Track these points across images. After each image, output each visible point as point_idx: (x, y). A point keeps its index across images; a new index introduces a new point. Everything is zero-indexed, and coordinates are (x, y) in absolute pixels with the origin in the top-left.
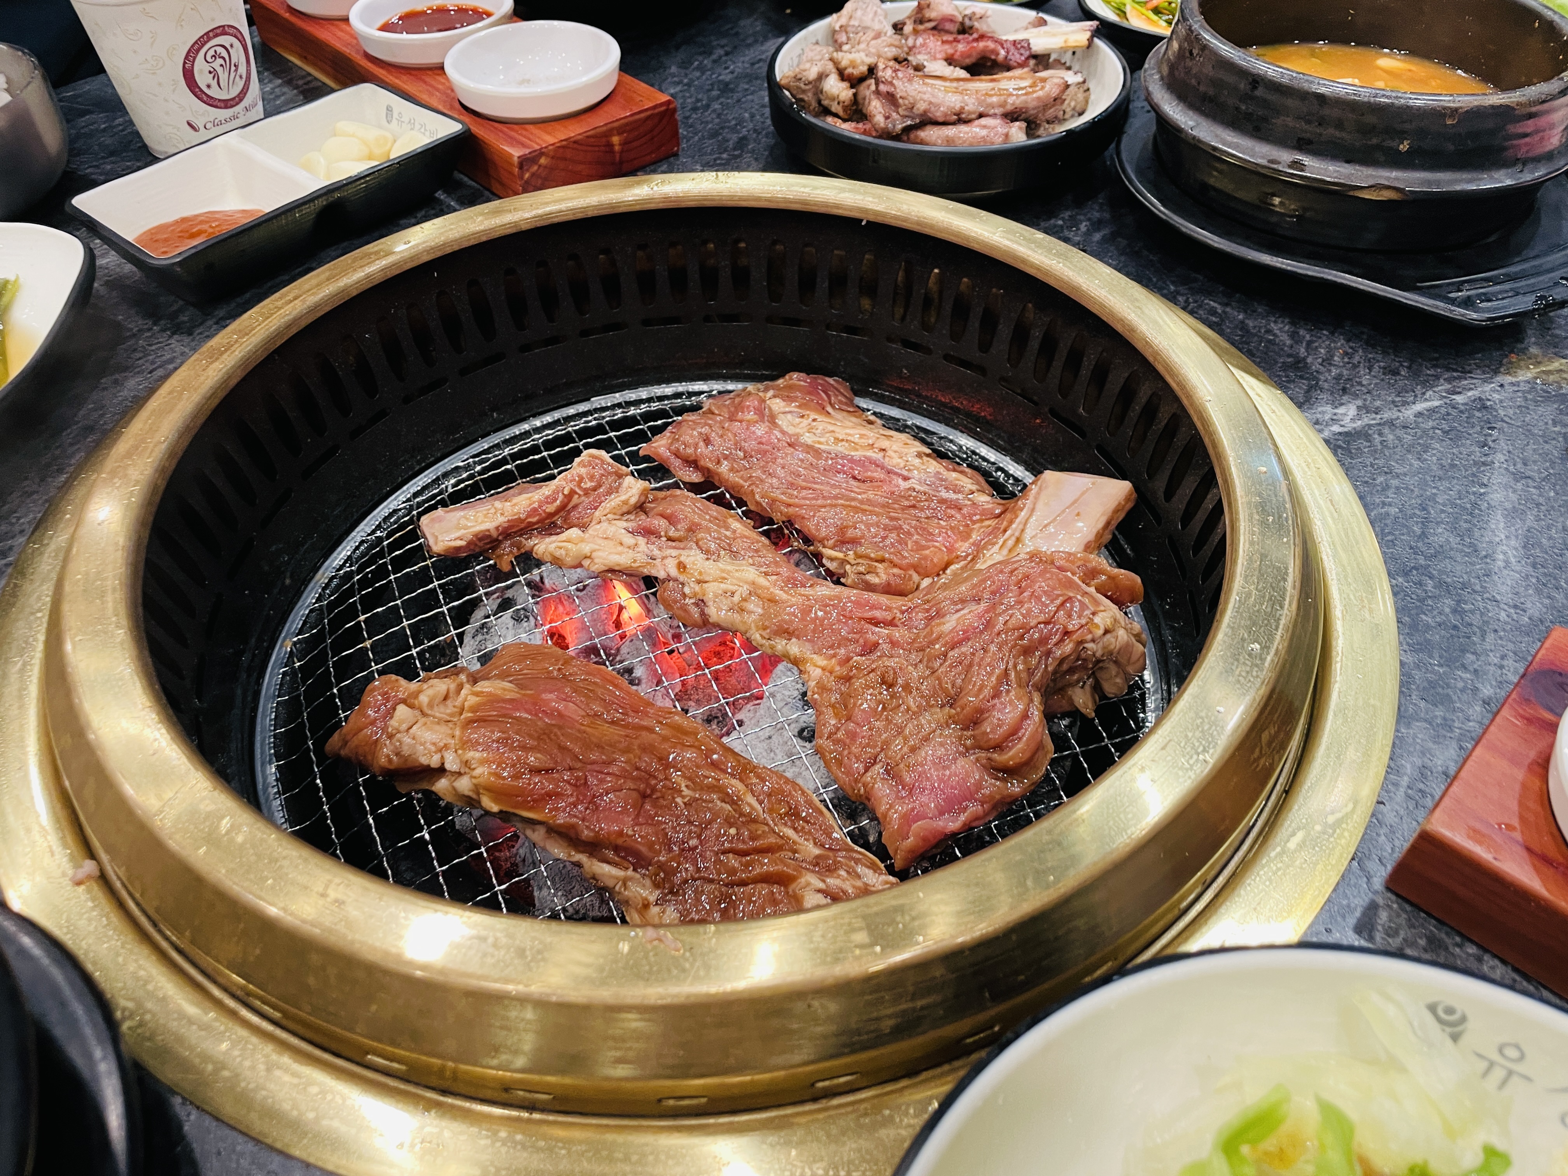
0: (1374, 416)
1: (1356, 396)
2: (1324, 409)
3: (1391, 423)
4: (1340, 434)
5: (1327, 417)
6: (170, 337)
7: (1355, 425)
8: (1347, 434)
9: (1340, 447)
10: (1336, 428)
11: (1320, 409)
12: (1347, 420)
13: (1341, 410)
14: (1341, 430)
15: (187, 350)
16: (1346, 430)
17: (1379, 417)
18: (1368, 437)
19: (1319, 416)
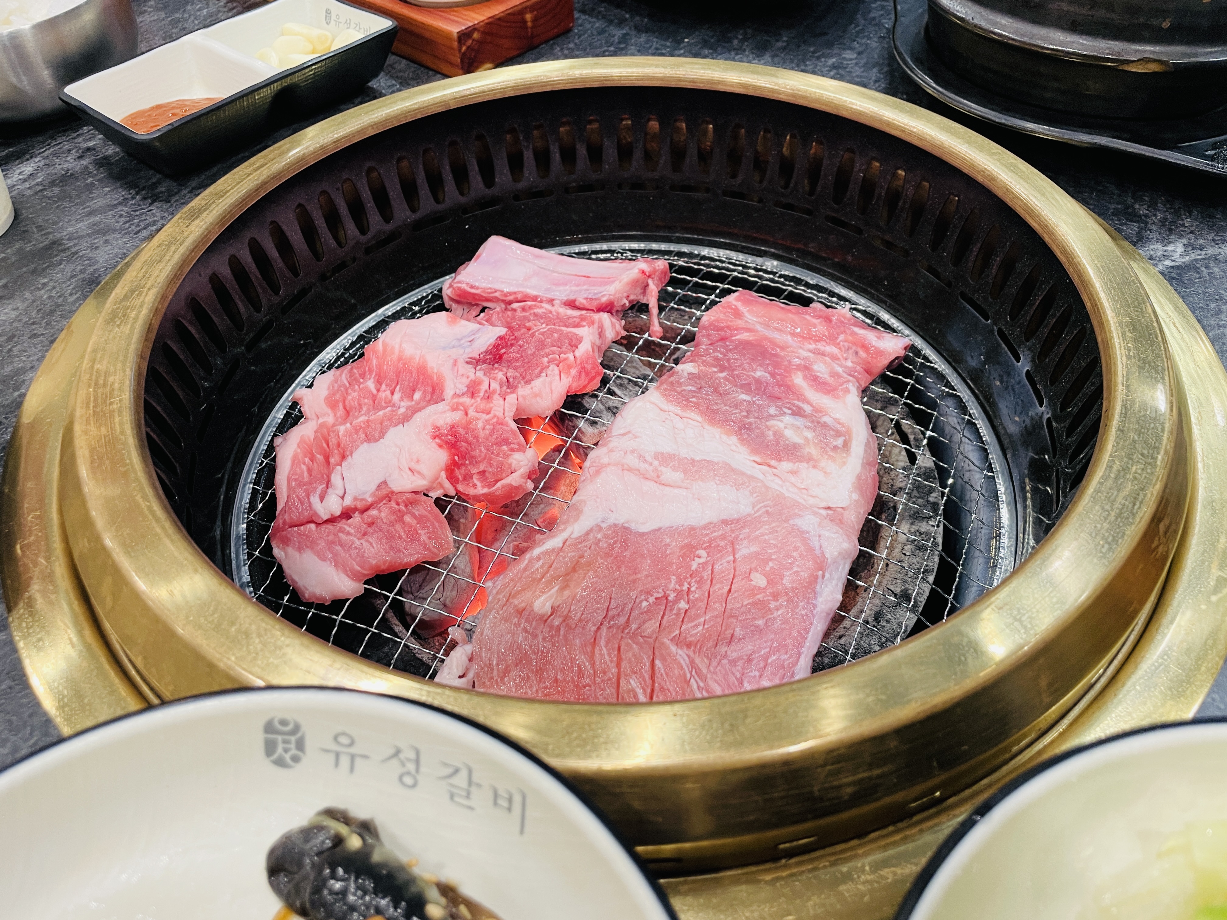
0: (1199, 252)
1: (1181, 236)
2: (1155, 247)
3: (1215, 258)
4: (1172, 267)
5: (1159, 253)
6: (151, 204)
7: (1183, 260)
8: (1178, 267)
9: (1173, 278)
10: (1168, 263)
11: (1152, 247)
12: (1176, 256)
13: (1170, 248)
14: (1173, 264)
15: (166, 215)
16: (1177, 264)
17: (1203, 253)
18: (1196, 270)
19: (1152, 253)
